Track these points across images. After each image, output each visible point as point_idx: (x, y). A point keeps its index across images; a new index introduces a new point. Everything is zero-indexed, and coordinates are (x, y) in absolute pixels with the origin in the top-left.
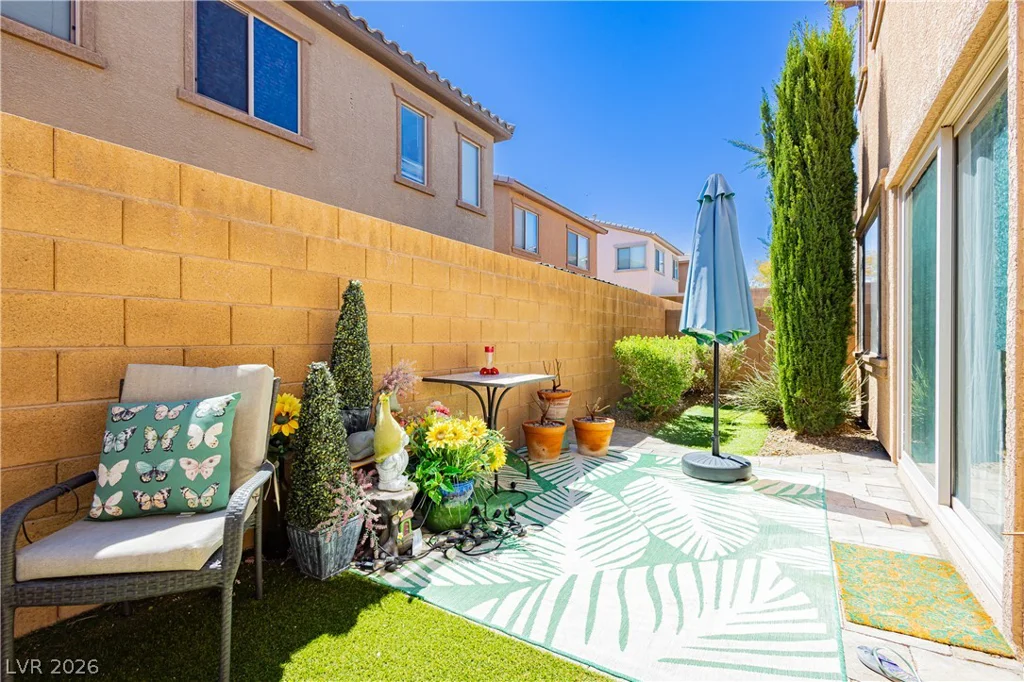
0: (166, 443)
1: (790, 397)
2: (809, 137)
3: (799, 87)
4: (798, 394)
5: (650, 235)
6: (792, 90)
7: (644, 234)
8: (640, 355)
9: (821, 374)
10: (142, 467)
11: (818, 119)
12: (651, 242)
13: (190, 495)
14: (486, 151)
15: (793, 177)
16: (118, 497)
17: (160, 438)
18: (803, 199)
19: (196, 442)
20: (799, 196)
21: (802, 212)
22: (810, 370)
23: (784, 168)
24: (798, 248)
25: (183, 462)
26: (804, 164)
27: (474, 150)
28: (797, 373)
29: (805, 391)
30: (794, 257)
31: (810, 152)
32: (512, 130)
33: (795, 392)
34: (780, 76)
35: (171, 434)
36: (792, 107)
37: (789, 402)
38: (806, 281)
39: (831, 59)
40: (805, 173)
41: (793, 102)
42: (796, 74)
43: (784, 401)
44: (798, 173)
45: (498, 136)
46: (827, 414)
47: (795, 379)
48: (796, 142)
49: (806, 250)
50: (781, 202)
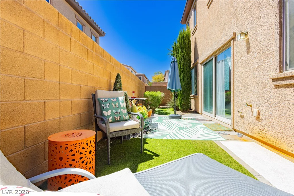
0: (117, 106)
1: (181, 104)
2: (185, 51)
3: (182, 41)
4: (183, 103)
5: (130, 67)
6: (181, 41)
7: (128, 66)
8: (151, 96)
9: (187, 99)
10: (114, 111)
11: (186, 48)
12: (130, 69)
13: (124, 117)
15: (182, 59)
16: (111, 118)
17: (115, 105)
18: (184, 63)
19: (122, 106)
20: (183, 63)
21: (183, 66)
22: (185, 98)
23: (180, 57)
24: (183, 73)
25: (122, 110)
26: (184, 56)
28: (182, 99)
29: (184, 102)
30: (182, 75)
31: (185, 54)
32: (105, 34)
34: (178, 38)
35: (117, 104)
36: (181, 44)
37: (181, 105)
38: (184, 80)
39: (188, 36)
40: (184, 58)
41: (181, 43)
42: (182, 38)
43: (179, 105)
44: (183, 58)
46: (187, 107)
47: (182, 100)
48: (182, 52)
49: (184, 74)
50: (179, 64)
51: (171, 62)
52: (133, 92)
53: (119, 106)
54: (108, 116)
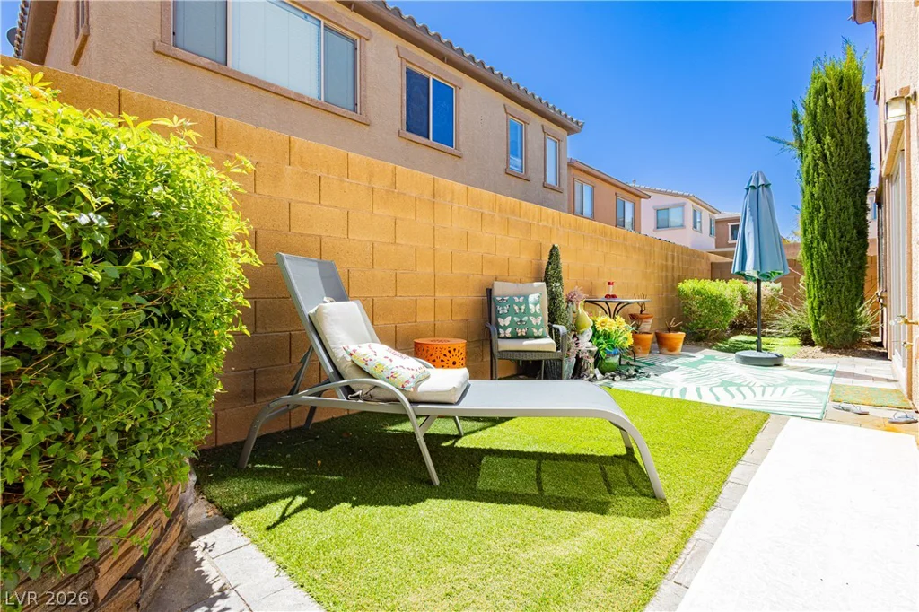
0: (523, 311)
1: (816, 321)
2: (828, 138)
3: (820, 102)
4: (823, 318)
6: (815, 104)
7: (682, 196)
8: (699, 293)
9: (840, 303)
10: (516, 319)
11: (835, 125)
12: (690, 205)
13: (535, 331)
14: (562, 143)
15: (817, 165)
16: (510, 330)
17: (520, 309)
18: (824, 181)
19: (533, 311)
20: (821, 178)
21: (823, 190)
22: (831, 301)
23: (809, 159)
24: (821, 215)
25: (530, 318)
26: (824, 156)
27: (554, 144)
28: (821, 303)
29: (828, 316)
30: (818, 221)
31: (829, 148)
32: (581, 126)
33: (820, 317)
34: (806, 93)
35: (523, 307)
36: (815, 116)
37: (816, 325)
38: (827, 239)
39: (845, 83)
40: (825, 163)
41: (816, 113)
42: (818, 93)
43: (812, 324)
44: (820, 163)
45: (570, 130)
46: (845, 333)
47: (820, 308)
48: (819, 140)
49: (827, 216)
50: (808, 183)
51: (748, 189)
52: (609, 284)
53: (527, 310)
54: (505, 328)
